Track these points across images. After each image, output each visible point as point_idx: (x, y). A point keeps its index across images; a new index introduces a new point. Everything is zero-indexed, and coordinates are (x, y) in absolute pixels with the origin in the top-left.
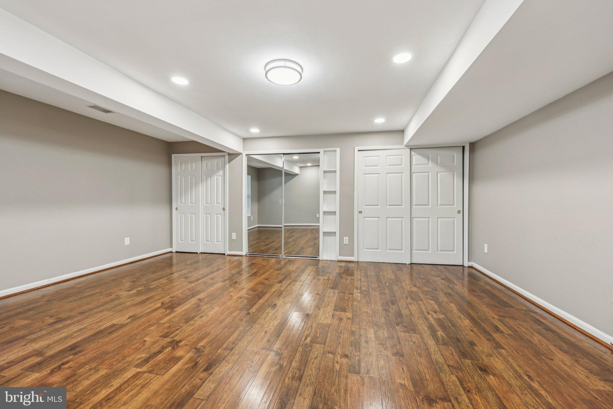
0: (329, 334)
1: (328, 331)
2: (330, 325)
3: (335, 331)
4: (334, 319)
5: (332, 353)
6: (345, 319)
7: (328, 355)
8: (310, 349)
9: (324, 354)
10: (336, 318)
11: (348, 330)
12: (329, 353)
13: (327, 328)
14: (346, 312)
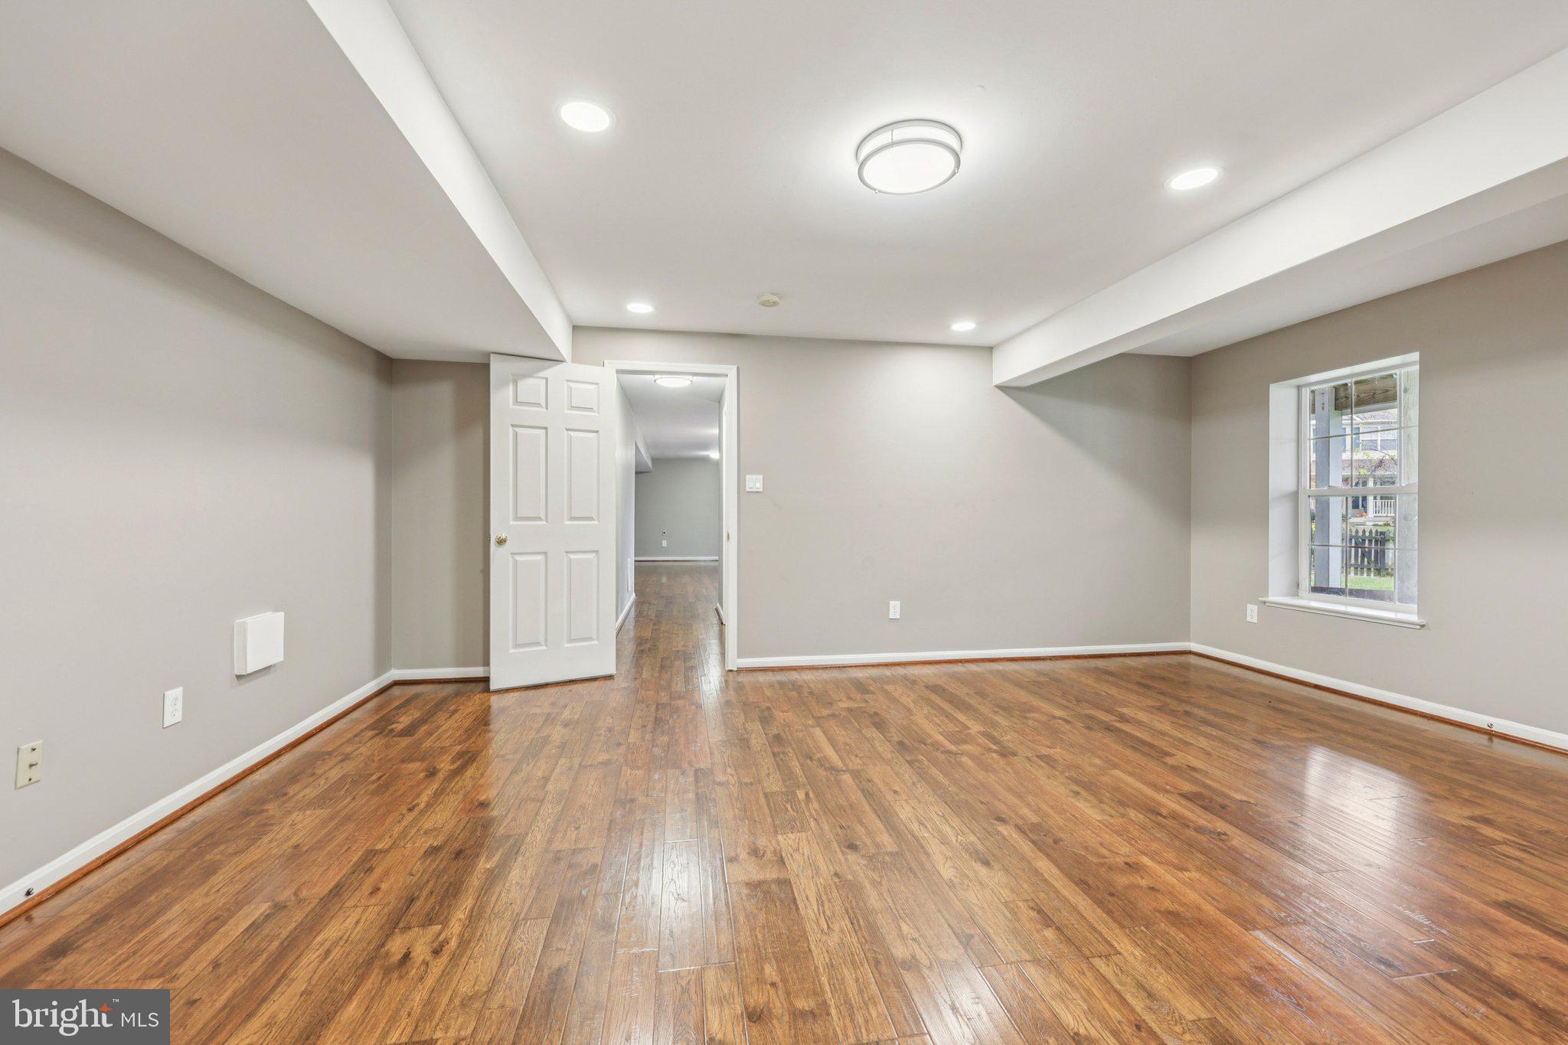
0: (767, 811)
1: (772, 816)
2: (776, 832)
3: (757, 819)
4: (772, 849)
5: (746, 784)
6: (743, 855)
7: (752, 780)
8: (787, 783)
9: (759, 780)
10: (769, 855)
11: (727, 828)
12: (751, 784)
13: (777, 822)
14: (748, 884)
